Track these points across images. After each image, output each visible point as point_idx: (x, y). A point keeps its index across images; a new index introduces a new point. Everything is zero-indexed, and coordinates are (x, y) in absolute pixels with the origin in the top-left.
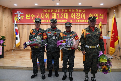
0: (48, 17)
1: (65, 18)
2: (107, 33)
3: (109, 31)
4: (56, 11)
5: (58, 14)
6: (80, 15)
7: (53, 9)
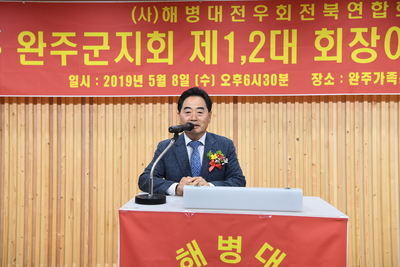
0: (164, 55)
1: (273, 57)
4: (218, 15)
5: (230, 37)
7: (195, 4)
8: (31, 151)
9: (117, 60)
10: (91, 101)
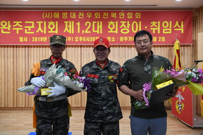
0: (54, 30)
1: (94, 31)
2: (193, 65)
3: (198, 62)
4: (74, 16)
5: (78, 24)
6: (129, 25)
7: (66, 12)
8: (6, 65)
9: (37, 32)
10: (28, 47)
